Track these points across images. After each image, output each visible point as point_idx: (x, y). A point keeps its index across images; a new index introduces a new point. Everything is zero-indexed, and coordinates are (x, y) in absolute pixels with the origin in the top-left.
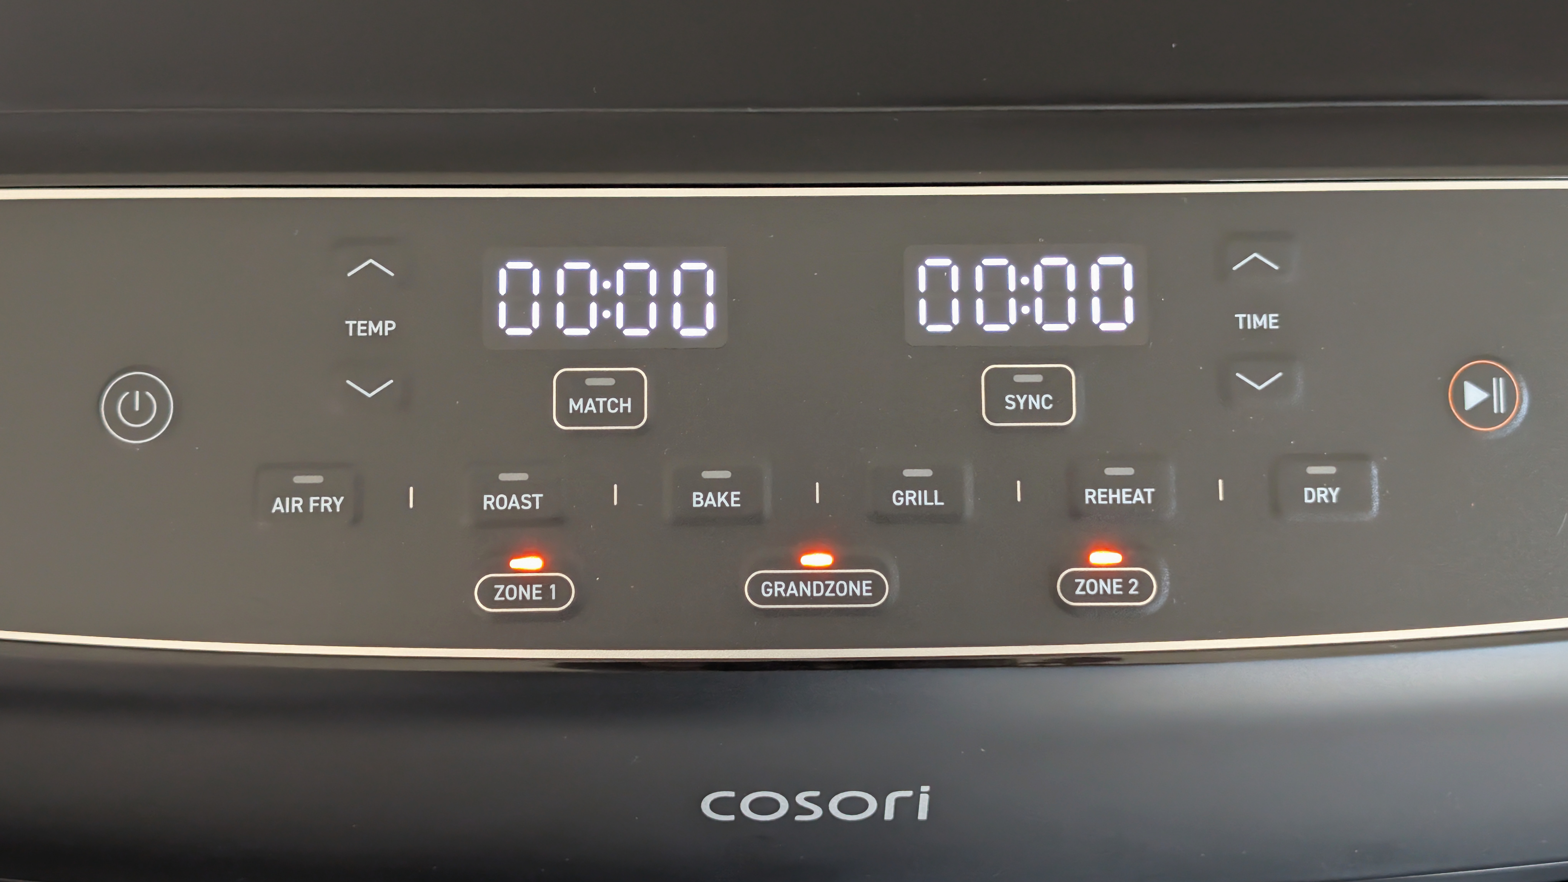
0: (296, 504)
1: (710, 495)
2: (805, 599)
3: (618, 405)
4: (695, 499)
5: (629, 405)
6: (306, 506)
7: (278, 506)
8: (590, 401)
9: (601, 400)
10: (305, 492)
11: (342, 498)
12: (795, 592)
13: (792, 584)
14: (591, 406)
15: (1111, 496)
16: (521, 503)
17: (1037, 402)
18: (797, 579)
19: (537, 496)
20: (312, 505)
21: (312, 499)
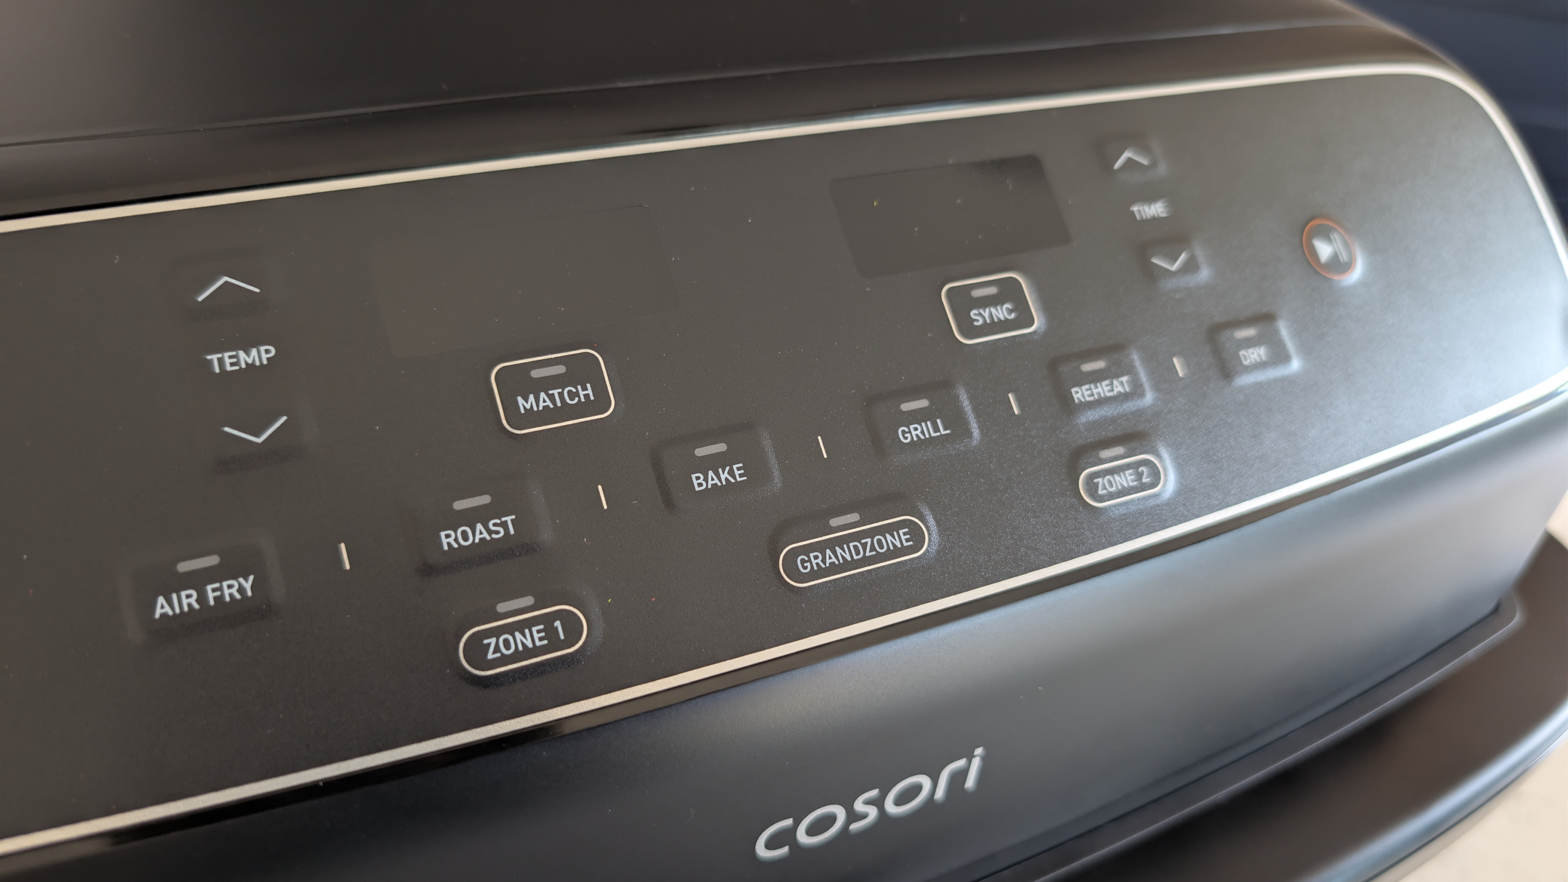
0: (188, 599)
1: (711, 474)
2: (847, 565)
3: (577, 394)
4: (695, 482)
5: (590, 391)
6: (202, 598)
7: (162, 607)
8: (543, 395)
9: (556, 392)
10: (197, 580)
11: (251, 578)
12: (834, 560)
13: (828, 552)
14: (544, 401)
15: (1095, 391)
16: (490, 532)
17: (1002, 312)
18: (832, 544)
19: (508, 519)
20: (211, 596)
21: (209, 588)
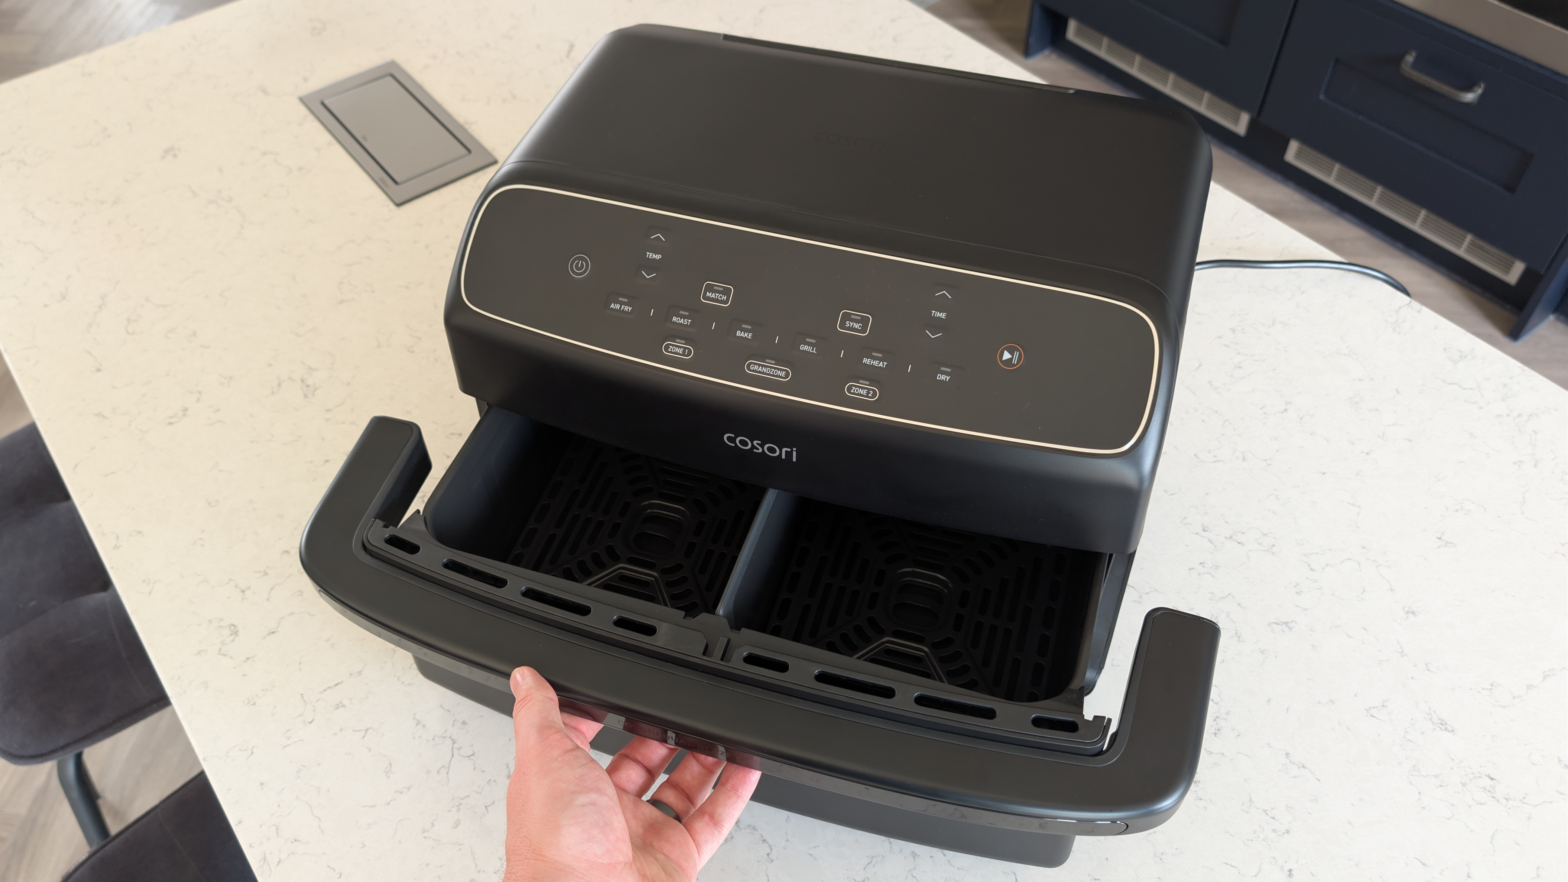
0: (618, 306)
1: (743, 333)
2: (763, 373)
3: (722, 297)
4: (738, 333)
5: (725, 298)
6: (621, 308)
7: (612, 306)
8: (714, 294)
9: (717, 294)
11: (632, 308)
12: (761, 370)
13: (761, 367)
14: (713, 296)
15: (872, 362)
16: (684, 322)
17: (856, 326)
18: (763, 366)
19: (690, 321)
20: (623, 308)
21: (623, 306)
